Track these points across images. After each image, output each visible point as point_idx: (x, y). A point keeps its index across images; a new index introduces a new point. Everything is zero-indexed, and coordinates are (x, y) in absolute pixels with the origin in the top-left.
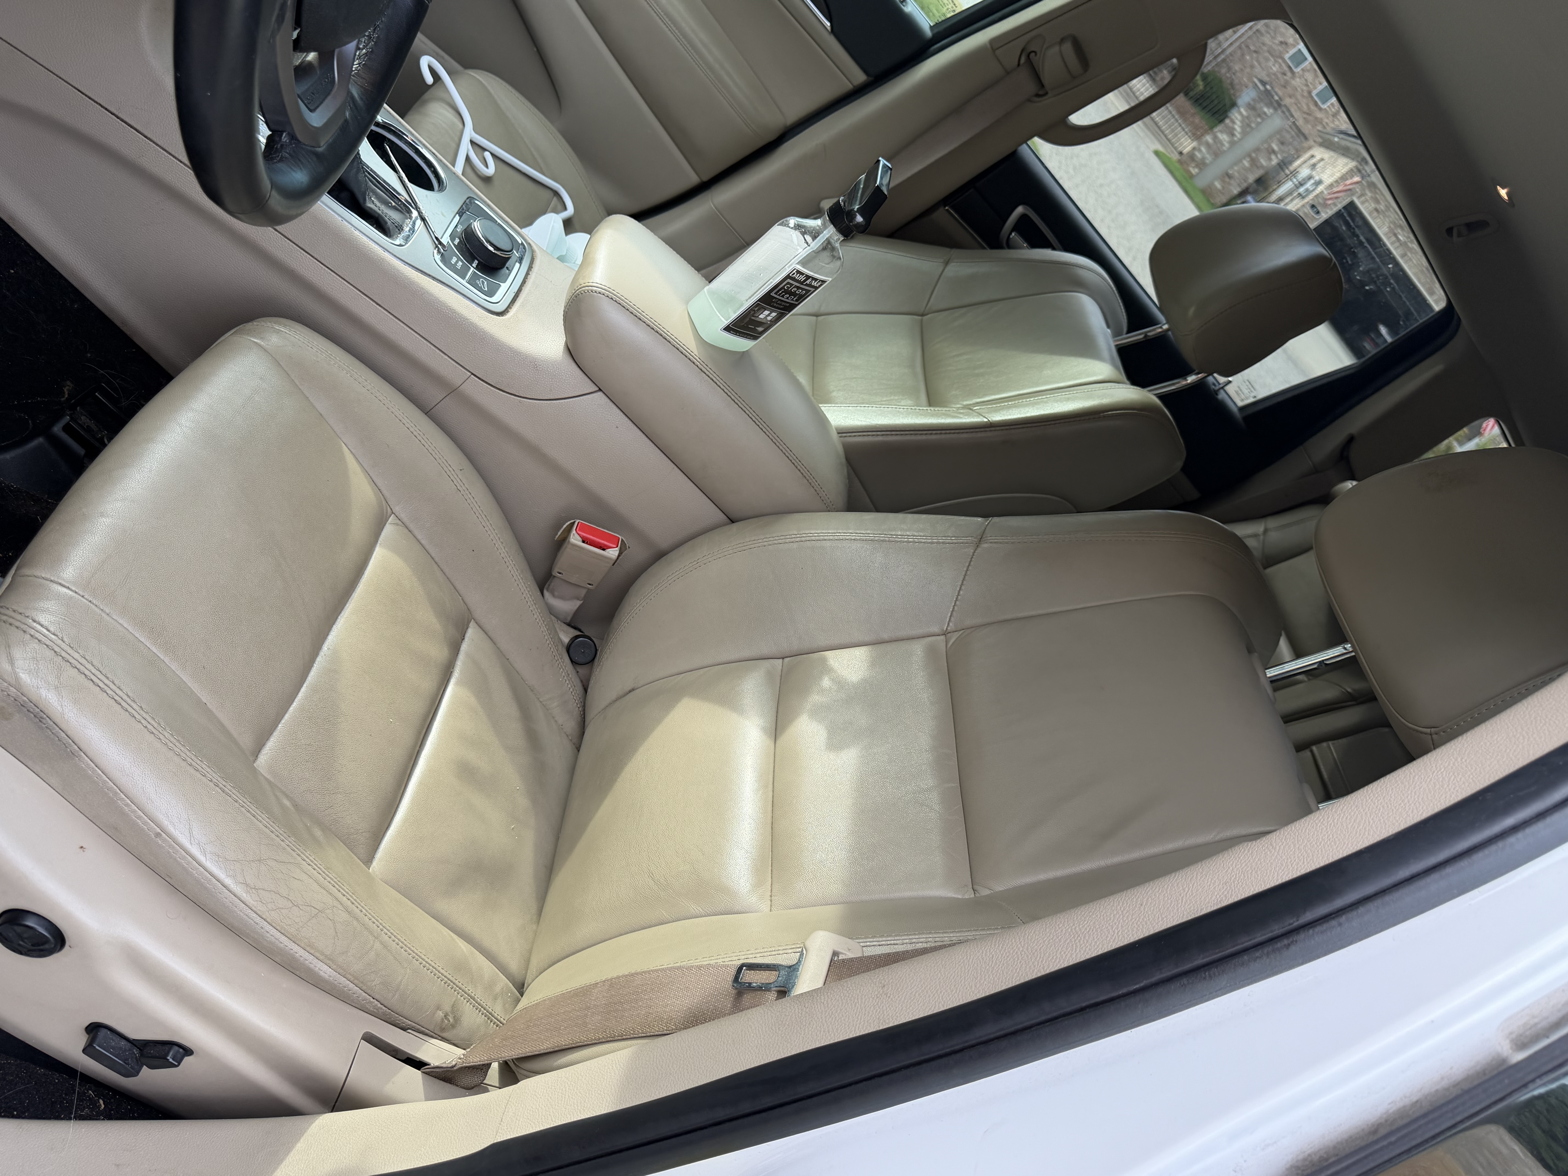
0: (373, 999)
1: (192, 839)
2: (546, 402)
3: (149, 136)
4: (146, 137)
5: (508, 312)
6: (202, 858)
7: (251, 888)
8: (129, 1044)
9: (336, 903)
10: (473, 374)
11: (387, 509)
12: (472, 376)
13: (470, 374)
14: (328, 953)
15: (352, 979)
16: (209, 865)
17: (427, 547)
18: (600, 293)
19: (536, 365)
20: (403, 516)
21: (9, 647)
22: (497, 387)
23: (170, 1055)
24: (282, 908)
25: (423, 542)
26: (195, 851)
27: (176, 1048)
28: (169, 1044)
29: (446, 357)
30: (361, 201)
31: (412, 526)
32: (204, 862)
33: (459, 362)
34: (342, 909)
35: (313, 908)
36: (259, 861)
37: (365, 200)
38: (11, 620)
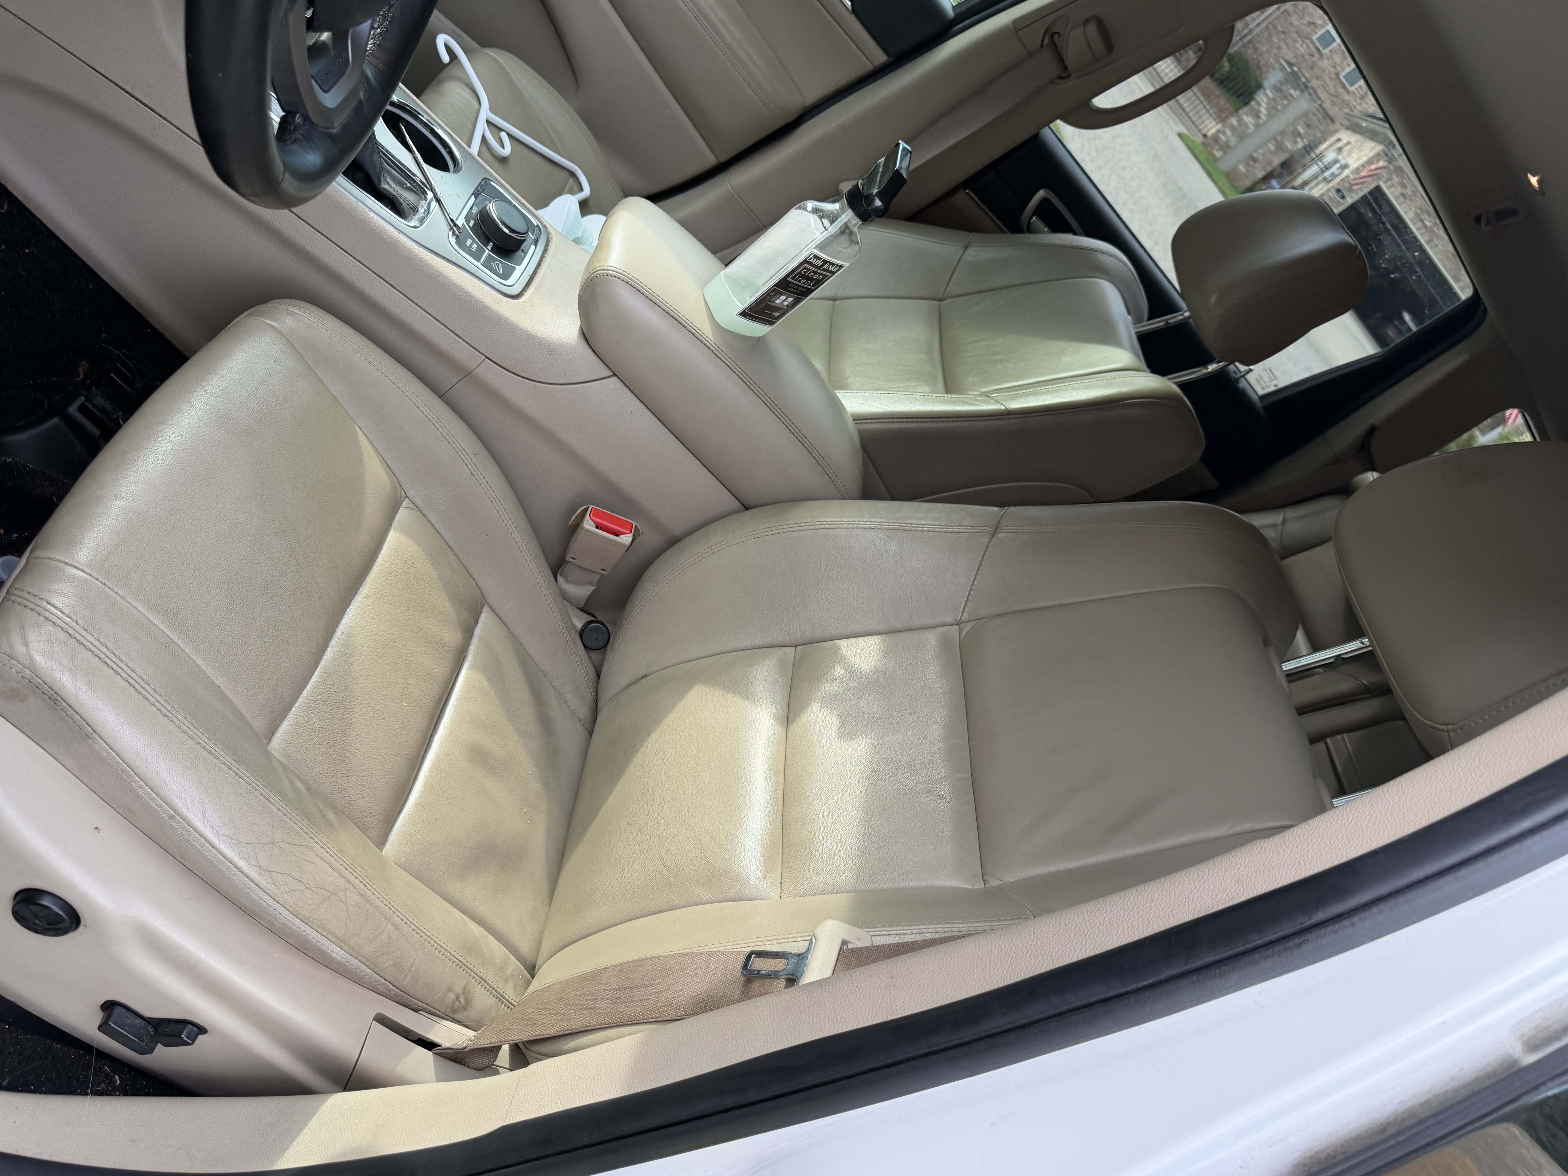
0: (385, 980)
1: (206, 822)
2: (560, 386)
3: (163, 115)
4: (160, 115)
5: (523, 295)
6: (215, 841)
7: (264, 871)
8: (143, 1022)
9: (348, 886)
10: (487, 357)
11: (401, 493)
12: (487, 359)
13: (484, 358)
14: (340, 935)
15: (364, 961)
16: (223, 847)
17: (441, 531)
18: (615, 277)
19: (550, 349)
20: (417, 500)
21: (24, 629)
22: (512, 370)
23: (185, 1032)
24: (295, 891)
25: (437, 526)
26: (208, 833)
27: (190, 1027)
28: (183, 1023)
29: (461, 341)
30: (376, 181)
31: (426, 511)
32: (218, 844)
33: (473, 345)
34: (355, 891)
35: (325, 891)
36: (272, 843)
37: (380, 181)
38: (25, 602)
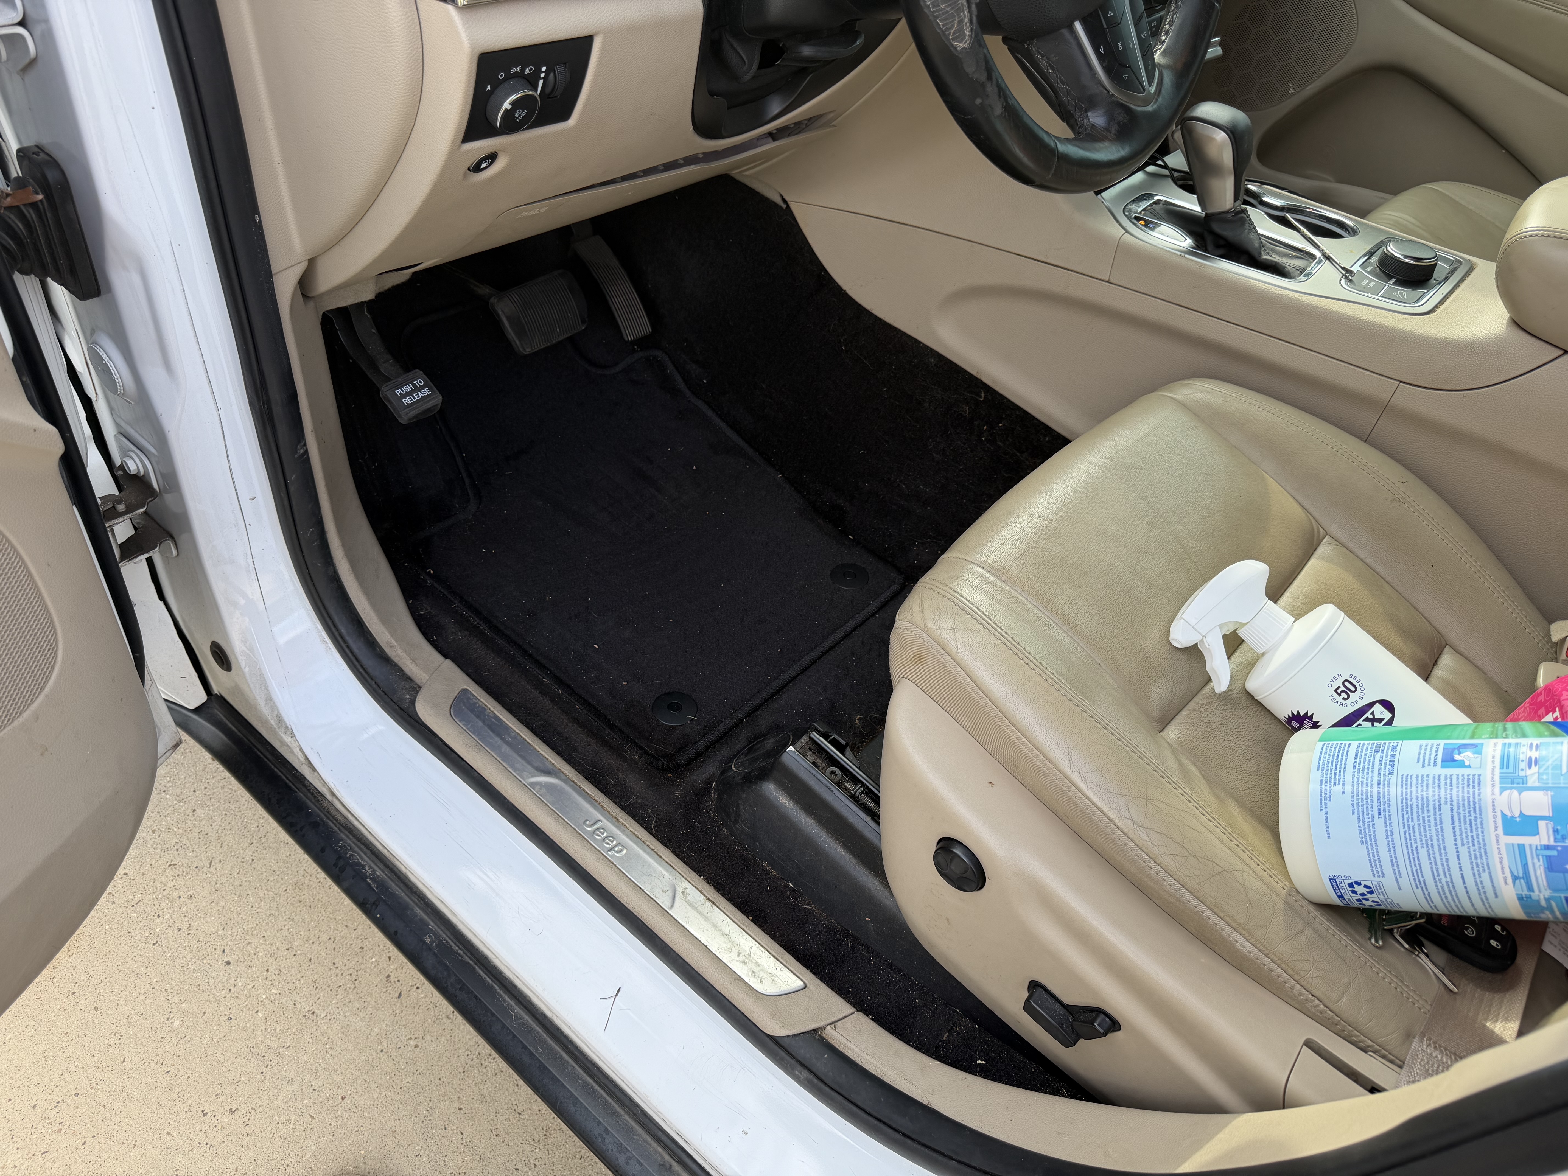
0: (1313, 996)
1: (1072, 766)
2: (1496, 386)
5: (1435, 311)
6: (1083, 786)
7: (1139, 826)
8: (1063, 1010)
9: (1245, 868)
10: (1401, 382)
11: (1318, 529)
12: (1401, 384)
13: (1398, 383)
14: (1242, 921)
15: (1278, 962)
16: (1090, 794)
17: (1373, 565)
19: (1473, 348)
20: (1340, 535)
22: (1433, 387)
23: (1098, 1021)
24: (1177, 855)
25: (1368, 561)
26: (1076, 778)
27: (1102, 1016)
28: (1097, 1011)
29: (1368, 373)
30: (1256, 255)
31: (1351, 545)
32: (1086, 791)
33: (1382, 373)
34: (1256, 877)
35: (1215, 865)
36: (1146, 799)
37: (1260, 253)
